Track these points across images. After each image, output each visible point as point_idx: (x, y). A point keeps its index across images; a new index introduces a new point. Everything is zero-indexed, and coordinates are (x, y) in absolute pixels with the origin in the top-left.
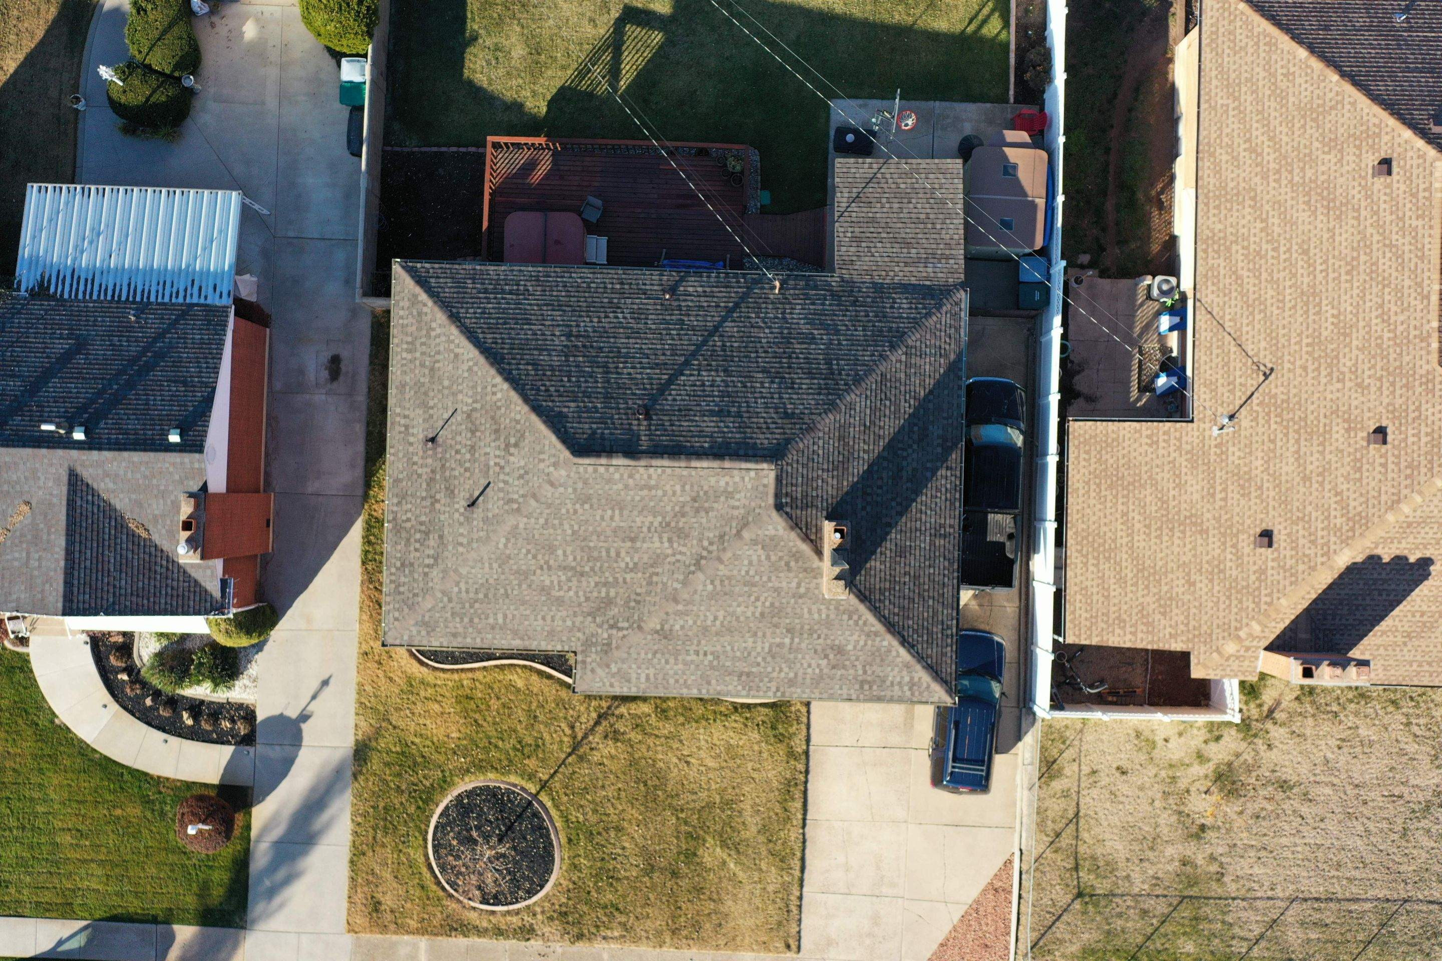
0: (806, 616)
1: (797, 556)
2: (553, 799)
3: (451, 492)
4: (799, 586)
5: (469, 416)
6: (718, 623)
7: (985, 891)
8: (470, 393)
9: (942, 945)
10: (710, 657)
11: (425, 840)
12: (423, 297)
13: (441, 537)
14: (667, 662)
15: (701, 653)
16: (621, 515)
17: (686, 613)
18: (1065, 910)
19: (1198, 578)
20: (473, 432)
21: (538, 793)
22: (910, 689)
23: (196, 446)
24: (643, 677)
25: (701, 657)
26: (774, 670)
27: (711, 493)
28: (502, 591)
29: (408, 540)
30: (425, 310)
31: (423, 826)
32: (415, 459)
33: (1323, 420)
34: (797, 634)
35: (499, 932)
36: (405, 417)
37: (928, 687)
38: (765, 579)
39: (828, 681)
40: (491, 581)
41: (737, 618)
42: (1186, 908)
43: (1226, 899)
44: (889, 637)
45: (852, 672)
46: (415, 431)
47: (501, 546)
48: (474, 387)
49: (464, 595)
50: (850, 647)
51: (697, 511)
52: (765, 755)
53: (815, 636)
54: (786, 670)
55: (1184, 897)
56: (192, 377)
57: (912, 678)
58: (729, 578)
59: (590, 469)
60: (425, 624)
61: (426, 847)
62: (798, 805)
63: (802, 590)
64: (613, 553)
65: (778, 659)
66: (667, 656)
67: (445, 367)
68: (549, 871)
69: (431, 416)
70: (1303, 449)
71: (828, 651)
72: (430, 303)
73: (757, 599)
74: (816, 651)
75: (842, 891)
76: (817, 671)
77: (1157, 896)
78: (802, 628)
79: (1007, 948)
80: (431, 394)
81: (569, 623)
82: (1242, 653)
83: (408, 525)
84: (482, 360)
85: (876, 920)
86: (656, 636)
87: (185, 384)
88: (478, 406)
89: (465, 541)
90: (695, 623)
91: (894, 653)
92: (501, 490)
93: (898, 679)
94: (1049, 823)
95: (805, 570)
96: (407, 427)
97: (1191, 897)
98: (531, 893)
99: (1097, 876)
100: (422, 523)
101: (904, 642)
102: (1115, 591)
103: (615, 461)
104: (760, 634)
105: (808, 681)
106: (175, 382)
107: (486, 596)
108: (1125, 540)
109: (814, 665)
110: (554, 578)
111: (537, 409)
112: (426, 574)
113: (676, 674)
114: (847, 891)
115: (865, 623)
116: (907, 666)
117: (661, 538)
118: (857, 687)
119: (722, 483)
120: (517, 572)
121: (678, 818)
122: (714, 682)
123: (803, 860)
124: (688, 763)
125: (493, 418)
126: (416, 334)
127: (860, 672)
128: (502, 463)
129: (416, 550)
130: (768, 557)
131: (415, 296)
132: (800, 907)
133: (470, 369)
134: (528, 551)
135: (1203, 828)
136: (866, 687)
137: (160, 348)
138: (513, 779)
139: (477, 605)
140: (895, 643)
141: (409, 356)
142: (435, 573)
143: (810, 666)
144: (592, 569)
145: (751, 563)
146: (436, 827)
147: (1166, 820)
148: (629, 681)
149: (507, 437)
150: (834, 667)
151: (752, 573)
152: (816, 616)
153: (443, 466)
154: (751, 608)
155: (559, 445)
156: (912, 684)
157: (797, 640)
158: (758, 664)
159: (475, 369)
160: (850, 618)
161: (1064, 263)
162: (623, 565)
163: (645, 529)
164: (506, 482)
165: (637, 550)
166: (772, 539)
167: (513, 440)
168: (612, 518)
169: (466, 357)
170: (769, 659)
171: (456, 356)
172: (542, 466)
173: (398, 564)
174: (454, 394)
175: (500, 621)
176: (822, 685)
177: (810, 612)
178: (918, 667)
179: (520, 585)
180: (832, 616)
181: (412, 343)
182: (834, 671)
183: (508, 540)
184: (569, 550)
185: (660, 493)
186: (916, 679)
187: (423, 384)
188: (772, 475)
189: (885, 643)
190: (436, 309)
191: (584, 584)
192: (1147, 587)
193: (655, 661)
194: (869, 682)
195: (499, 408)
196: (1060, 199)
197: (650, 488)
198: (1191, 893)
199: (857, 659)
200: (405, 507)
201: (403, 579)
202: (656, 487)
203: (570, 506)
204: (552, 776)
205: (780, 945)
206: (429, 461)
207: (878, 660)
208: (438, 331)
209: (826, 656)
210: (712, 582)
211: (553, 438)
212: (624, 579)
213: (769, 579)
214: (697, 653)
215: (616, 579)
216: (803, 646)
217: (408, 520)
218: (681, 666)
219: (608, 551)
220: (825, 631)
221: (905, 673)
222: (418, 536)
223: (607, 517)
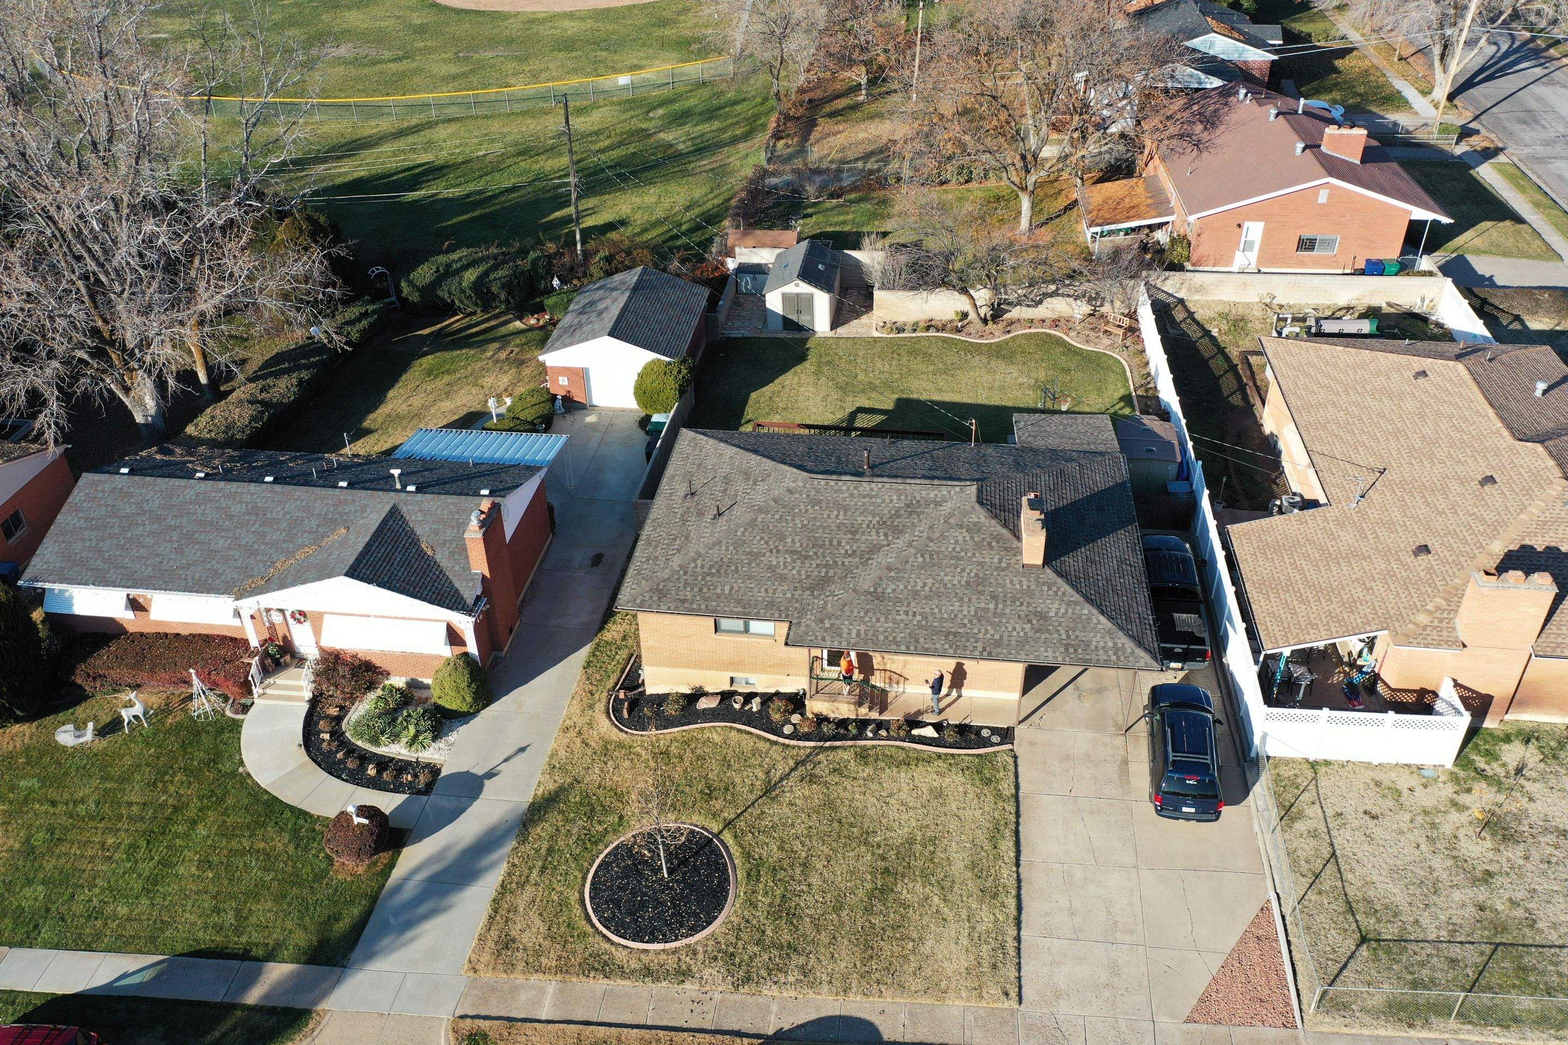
0: (1009, 586)
1: (998, 538)
2: (736, 837)
3: (701, 514)
4: (1000, 561)
5: (725, 477)
6: (927, 588)
7: (1242, 941)
8: (729, 467)
9: (1201, 1000)
10: (919, 618)
11: (584, 878)
12: (702, 437)
13: (687, 538)
14: (878, 620)
15: (911, 613)
16: (845, 515)
17: (899, 579)
18: (1351, 957)
19: (1373, 584)
20: (727, 483)
21: (721, 832)
22: (1115, 653)
24: (854, 631)
25: (910, 617)
26: (980, 631)
27: (922, 502)
28: (733, 568)
31: (586, 864)
32: (675, 506)
33: (1438, 484)
34: (1000, 601)
35: (647, 972)
36: (672, 489)
37: (1133, 653)
38: (969, 554)
39: (1033, 643)
40: (725, 560)
41: (945, 585)
42: (1504, 958)
43: (1550, 947)
44: (1088, 606)
45: (1055, 636)
46: (678, 494)
47: (739, 534)
48: (732, 464)
49: (699, 570)
50: (1052, 614)
51: (910, 514)
52: (970, 796)
53: (1018, 603)
54: (992, 632)
55: (1498, 945)
57: (1115, 644)
58: (938, 553)
59: (823, 482)
60: (660, 591)
61: (583, 885)
62: (1011, 844)
63: (1004, 565)
64: (835, 543)
65: (984, 622)
66: (878, 615)
67: (711, 461)
68: (720, 907)
69: (694, 484)
70: (1430, 500)
71: (1032, 617)
72: (706, 438)
73: (963, 570)
74: (1019, 616)
75: (1068, 936)
76: (1022, 634)
77: (1461, 943)
78: (1005, 596)
79: (1287, 1004)
80: (696, 475)
81: (789, 595)
82: (1436, 623)
83: (659, 538)
84: (742, 451)
85: (1114, 969)
86: (869, 597)
88: (734, 471)
89: (708, 534)
90: (906, 587)
91: (1095, 621)
92: (745, 503)
93: (1102, 644)
94: (1302, 863)
95: (1006, 549)
96: (672, 493)
97: (1504, 944)
98: (694, 930)
99: (1379, 921)
100: (671, 535)
101: (1102, 613)
102: (1301, 609)
104: (966, 599)
105: (1014, 643)
106: (493, 481)
107: (718, 571)
108: (1298, 578)
109: (1019, 629)
110: (781, 559)
111: (783, 463)
112: (668, 560)
113: (885, 631)
114: (1074, 936)
115: (1064, 593)
116: (1109, 632)
117: (878, 533)
118: (1062, 650)
119: (932, 495)
120: (749, 553)
121: (873, 854)
122: (921, 640)
123: (1018, 897)
124: (887, 803)
125: (745, 474)
126: (691, 453)
127: (1064, 637)
128: (749, 491)
129: (663, 549)
130: (972, 538)
131: (695, 438)
132: (1018, 949)
133: (731, 458)
134: (762, 538)
135: (1488, 873)
136: (1071, 650)
137: (487, 473)
138: (696, 818)
139: (708, 578)
140: (1095, 611)
141: (683, 463)
142: (676, 557)
143: (1014, 629)
144: (815, 553)
145: (957, 542)
146: (599, 866)
147: (1440, 864)
148: (840, 636)
149: (756, 479)
150: (1037, 631)
151: (958, 549)
152: (1018, 586)
153: (698, 504)
154: (958, 578)
155: (798, 472)
156: (1116, 650)
157: (1000, 606)
158: (965, 625)
159: (735, 457)
160: (1050, 589)
161: (1200, 463)
162: (843, 552)
163: (864, 526)
164: (750, 499)
165: (856, 541)
166: (975, 524)
167: (760, 479)
168: (837, 517)
169: (729, 453)
170: (975, 621)
171: (722, 454)
172: (783, 484)
173: (644, 560)
174: (715, 471)
175: (727, 592)
176: (1027, 647)
177: (1012, 582)
178: (1120, 633)
179: (749, 564)
180: (1033, 587)
181: (687, 457)
182: (1038, 635)
183: (746, 529)
184: (797, 538)
185: (879, 500)
186: (1120, 645)
187: (691, 472)
188: (974, 488)
189: (1085, 612)
190: (710, 439)
191: (807, 565)
192: (1330, 599)
193: (867, 619)
194: (1073, 646)
195: (751, 468)
196: (1190, 444)
197: (871, 497)
198: (1504, 940)
199: (1060, 625)
200: (660, 530)
202: (876, 496)
203: (802, 507)
204: (739, 816)
205: (996, 991)
206: (686, 504)
207: (1080, 626)
208: (710, 447)
209: (1030, 621)
210: (922, 556)
211: (793, 469)
212: (843, 563)
213: (974, 555)
214: (907, 613)
215: (836, 562)
216: (1007, 611)
217: (660, 535)
218: (891, 625)
219: (831, 542)
220: (1027, 600)
221: (1107, 639)
222: (666, 542)
223: (833, 516)
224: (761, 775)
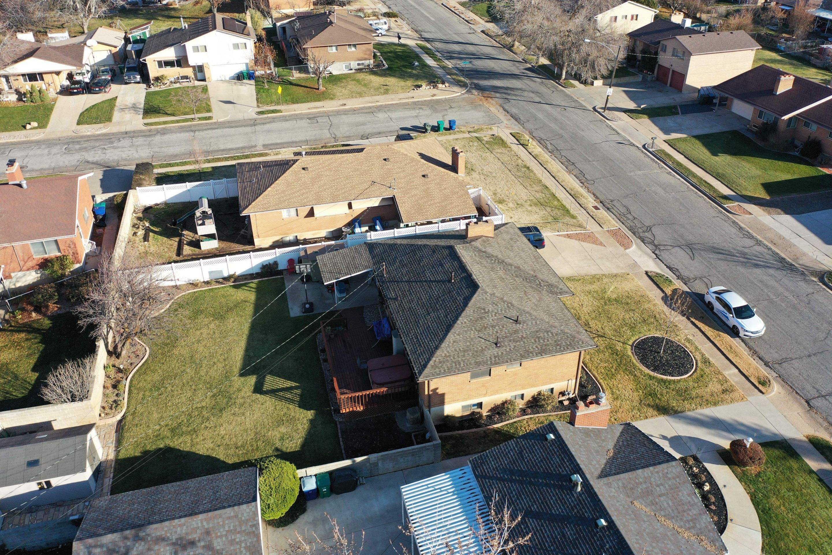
2: (628, 340)
3: (516, 332)
5: (479, 331)
7: (570, 238)
8: (469, 332)
11: (681, 380)
12: (431, 362)
13: (537, 332)
16: (495, 279)
20: (486, 328)
21: (629, 345)
23: (551, 427)
27: (473, 260)
28: (547, 312)
29: (545, 345)
30: (437, 361)
31: (676, 381)
32: (508, 350)
33: (385, 170)
35: (697, 348)
36: (491, 358)
40: (545, 314)
41: (516, 256)
46: (495, 353)
47: (529, 309)
48: (466, 332)
51: (482, 264)
56: (516, 452)
58: (502, 255)
60: (578, 333)
61: (684, 379)
64: (512, 284)
67: (462, 345)
68: (658, 337)
69: (486, 347)
70: (395, 173)
72: (434, 359)
75: (598, 267)
77: (545, 209)
80: (476, 349)
81: (547, 297)
83: (539, 346)
84: (452, 331)
85: (601, 258)
87: (521, 453)
88: (473, 328)
89: (534, 322)
92: (506, 311)
96: (495, 357)
98: (672, 342)
100: (536, 341)
103: (475, 278)
106: (523, 457)
107: (553, 316)
110: (532, 298)
111: (466, 304)
112: (556, 334)
119: (468, 257)
120: (536, 307)
121: (606, 305)
125: (476, 321)
126: (450, 362)
128: (494, 314)
129: (548, 341)
131: (432, 366)
132: (612, 274)
133: (458, 335)
134: (526, 303)
135: (518, 204)
137: (507, 475)
139: (559, 319)
141: (462, 363)
142: (554, 331)
144: (521, 289)
146: (673, 377)
147: (520, 210)
149: (482, 313)
151: (497, 251)
153: (506, 337)
155: (477, 293)
159: (457, 332)
162: (514, 282)
163: (497, 275)
164: (501, 310)
165: (506, 278)
167: (483, 311)
168: (498, 282)
169: (454, 338)
171: (454, 342)
172: (488, 298)
173: (558, 347)
174: (472, 339)
175: (560, 314)
179: (542, 307)
181: (455, 363)
183: (525, 307)
184: (518, 293)
185: (480, 270)
187: (473, 354)
188: (459, 247)
190: (436, 355)
191: (529, 291)
195: (471, 319)
197: (480, 272)
198: (539, 204)
200: (532, 350)
201: (564, 344)
203: (500, 291)
204: (619, 342)
206: (506, 343)
208: (445, 352)
211: (475, 296)
215: (521, 284)
217: (537, 347)
222: (542, 341)
224: (596, 339)
